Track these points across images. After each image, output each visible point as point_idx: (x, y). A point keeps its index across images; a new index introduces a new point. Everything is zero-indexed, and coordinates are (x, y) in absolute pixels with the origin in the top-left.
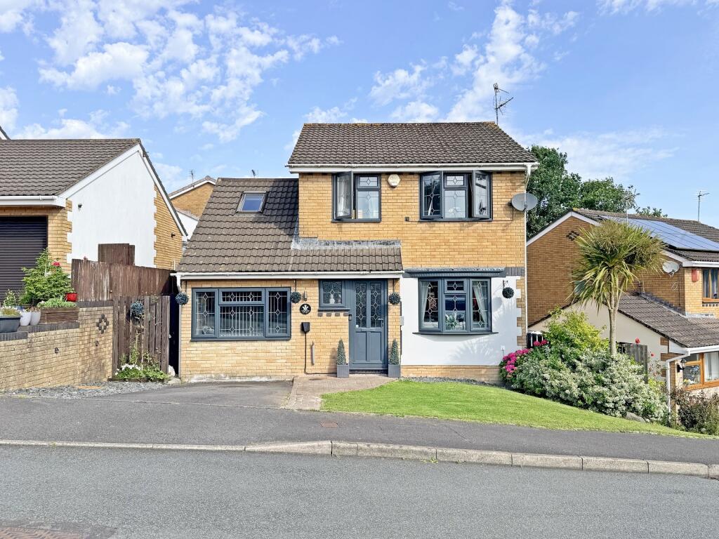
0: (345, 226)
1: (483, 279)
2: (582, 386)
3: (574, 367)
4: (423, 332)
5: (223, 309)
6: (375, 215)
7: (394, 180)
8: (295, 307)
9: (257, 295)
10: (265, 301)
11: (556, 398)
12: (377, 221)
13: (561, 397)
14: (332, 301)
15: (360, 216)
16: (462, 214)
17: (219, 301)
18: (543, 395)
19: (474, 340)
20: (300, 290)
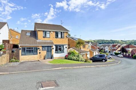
0: (45, 38)
1: (63, 46)
2: (76, 58)
3: (75, 56)
4: (55, 53)
5: (27, 50)
6: (49, 37)
7: (52, 32)
8: (38, 50)
9: (32, 48)
10: (33, 49)
11: (73, 60)
12: (49, 38)
13: (74, 60)
14: (44, 49)
15: (47, 37)
16: (60, 37)
17: (26, 49)
18: (71, 60)
19: (62, 54)
20: (39, 47)
